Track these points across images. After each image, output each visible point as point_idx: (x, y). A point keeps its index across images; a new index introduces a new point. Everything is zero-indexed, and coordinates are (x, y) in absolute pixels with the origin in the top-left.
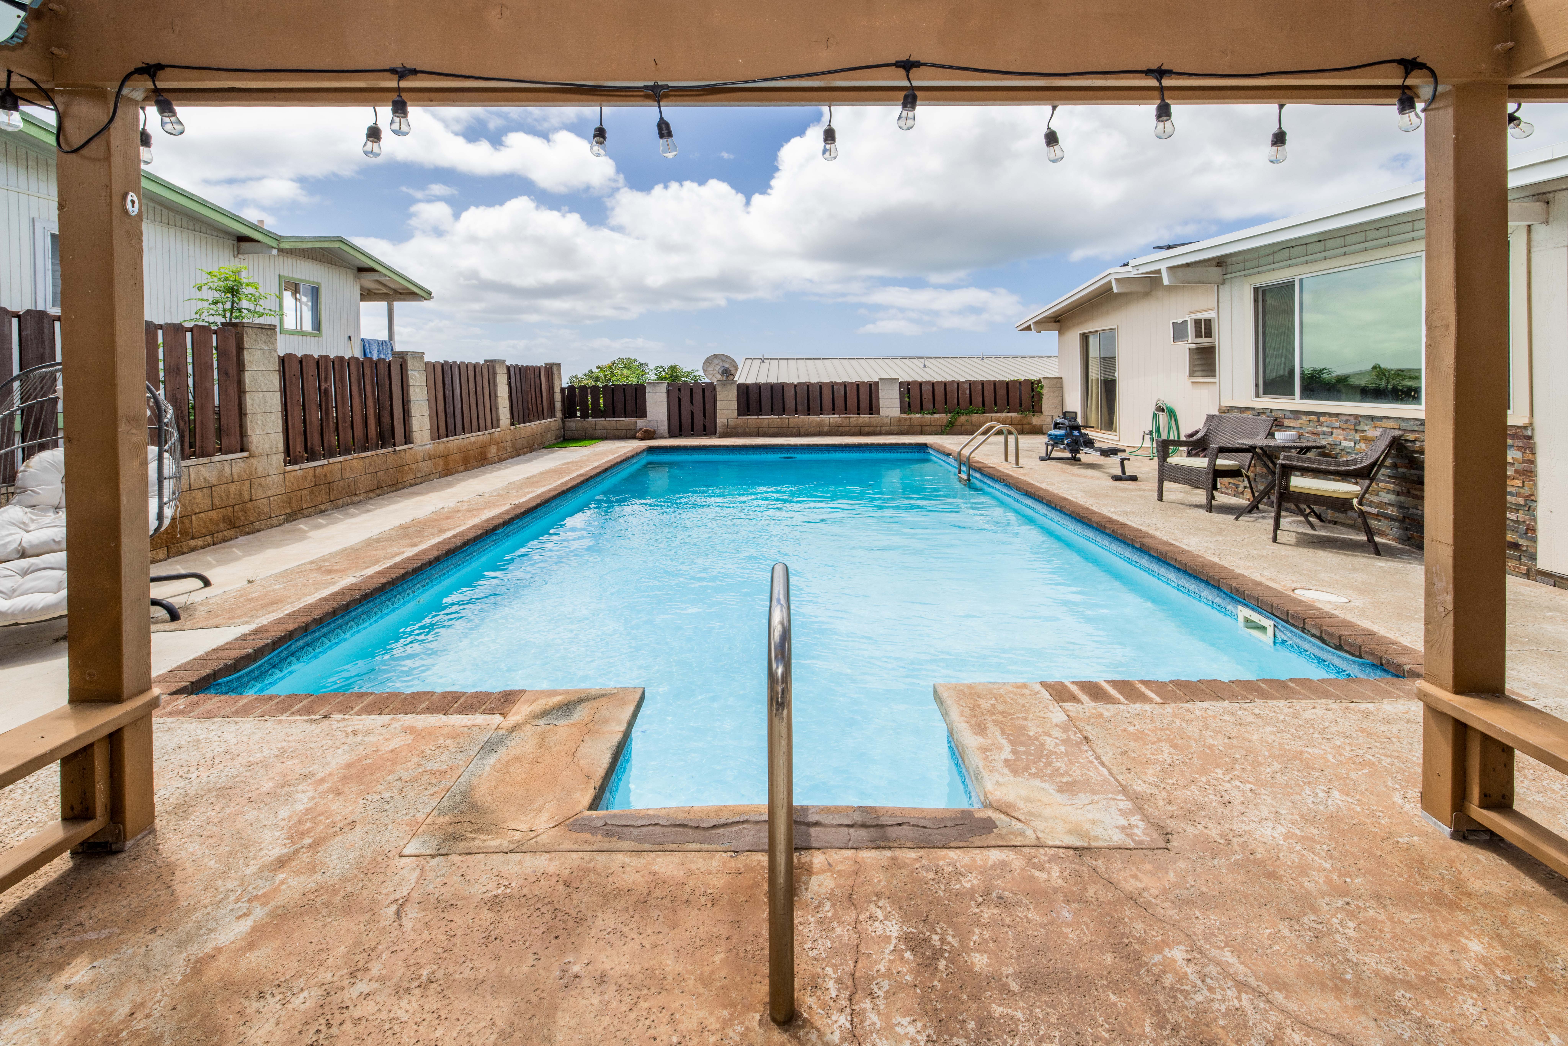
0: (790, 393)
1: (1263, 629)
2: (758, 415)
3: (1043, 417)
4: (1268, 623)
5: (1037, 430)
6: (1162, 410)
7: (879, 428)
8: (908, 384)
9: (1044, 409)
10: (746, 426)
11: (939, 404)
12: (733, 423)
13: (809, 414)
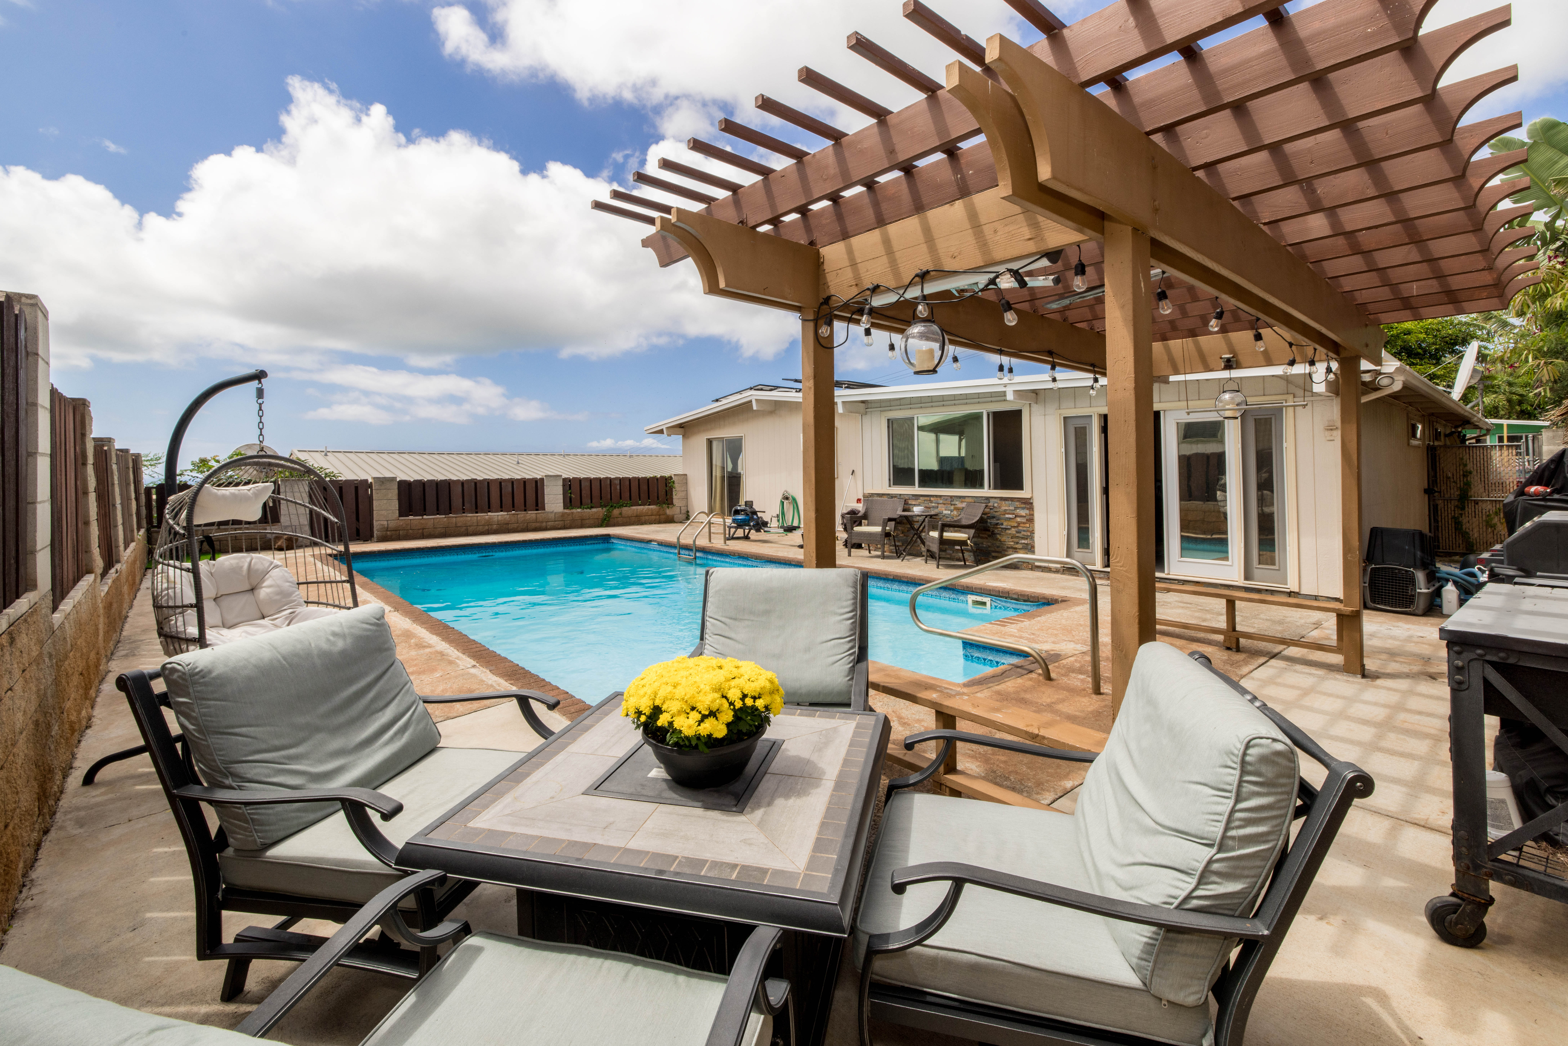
0: (457, 491)
1: (984, 604)
2: (422, 515)
3: (674, 508)
4: (987, 600)
5: (670, 520)
6: (787, 498)
7: (544, 524)
8: (570, 481)
9: (675, 501)
10: (409, 527)
11: (596, 499)
12: (392, 524)
13: (477, 513)
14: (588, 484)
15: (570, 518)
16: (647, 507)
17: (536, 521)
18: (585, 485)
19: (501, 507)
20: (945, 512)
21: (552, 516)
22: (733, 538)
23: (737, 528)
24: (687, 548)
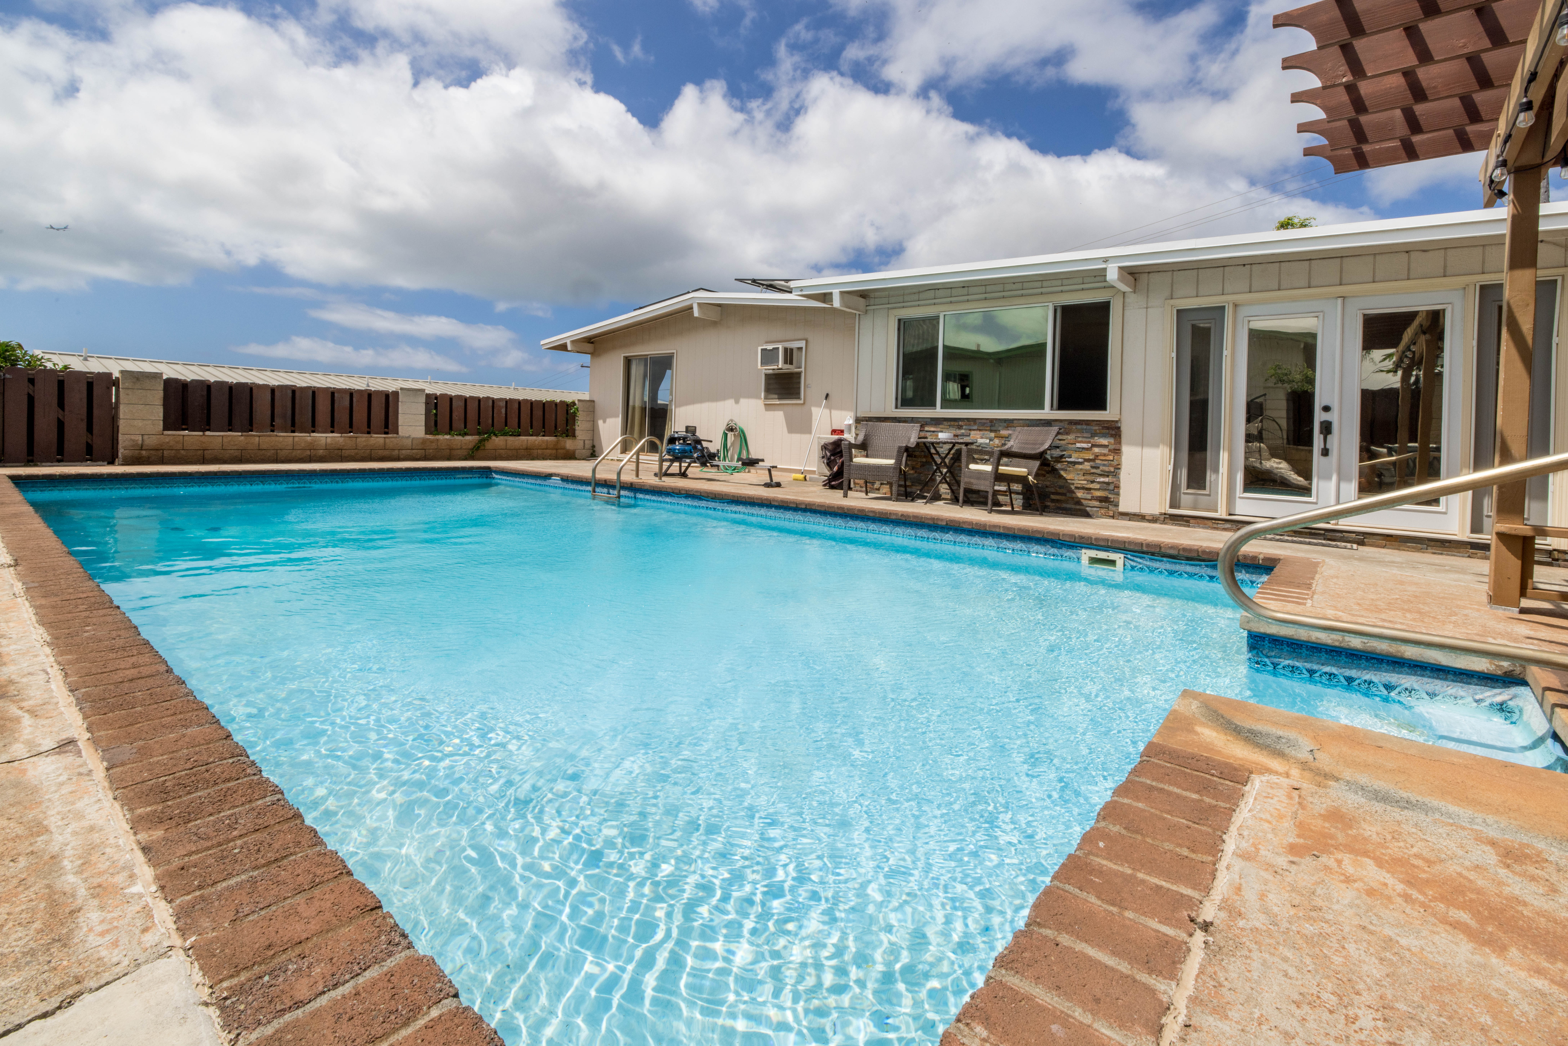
0: (263, 400)
1: (1112, 563)
2: (204, 431)
3: (577, 441)
4: (1118, 557)
5: (570, 456)
6: (731, 429)
7: (396, 452)
8: (436, 398)
9: (577, 433)
10: (180, 446)
11: (472, 423)
12: (151, 441)
13: (293, 432)
14: (462, 404)
15: (434, 446)
16: (540, 438)
17: (385, 448)
18: (458, 406)
19: (332, 426)
20: (980, 441)
21: (408, 443)
22: (666, 474)
23: (672, 461)
24: (606, 484)
